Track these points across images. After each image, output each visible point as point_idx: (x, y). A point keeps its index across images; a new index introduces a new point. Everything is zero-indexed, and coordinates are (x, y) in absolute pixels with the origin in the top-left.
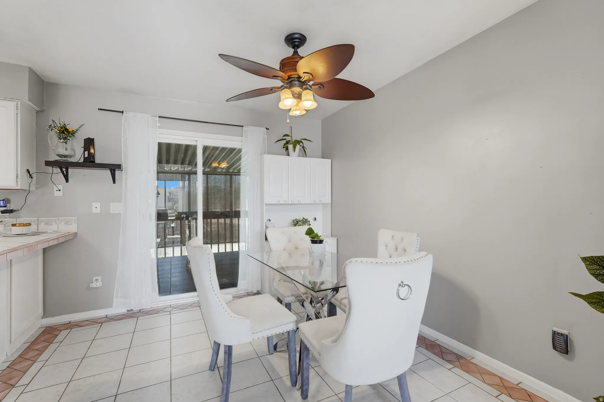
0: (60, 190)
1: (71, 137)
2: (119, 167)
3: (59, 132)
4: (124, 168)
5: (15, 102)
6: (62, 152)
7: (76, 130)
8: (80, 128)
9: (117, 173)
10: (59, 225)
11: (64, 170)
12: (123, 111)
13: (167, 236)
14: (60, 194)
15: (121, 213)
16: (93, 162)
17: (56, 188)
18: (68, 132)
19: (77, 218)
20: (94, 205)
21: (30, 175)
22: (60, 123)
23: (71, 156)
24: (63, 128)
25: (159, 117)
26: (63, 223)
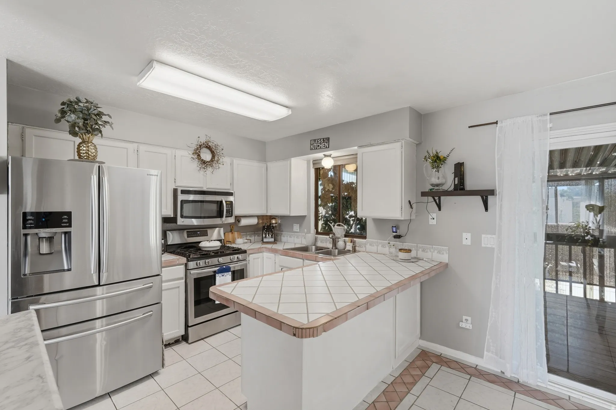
0: (433, 219)
1: (443, 164)
2: (492, 192)
3: (432, 161)
4: (499, 193)
5: (401, 142)
6: (435, 181)
7: (447, 156)
8: (451, 153)
9: (490, 199)
10: (433, 253)
11: (436, 198)
12: (497, 121)
13: (561, 262)
14: (434, 222)
15: (494, 248)
16: (463, 190)
17: (430, 217)
18: (440, 160)
19: (448, 248)
20: (465, 235)
21: (411, 206)
22: (433, 153)
23: (442, 184)
24: (435, 157)
25: (551, 114)
26: (436, 252)
